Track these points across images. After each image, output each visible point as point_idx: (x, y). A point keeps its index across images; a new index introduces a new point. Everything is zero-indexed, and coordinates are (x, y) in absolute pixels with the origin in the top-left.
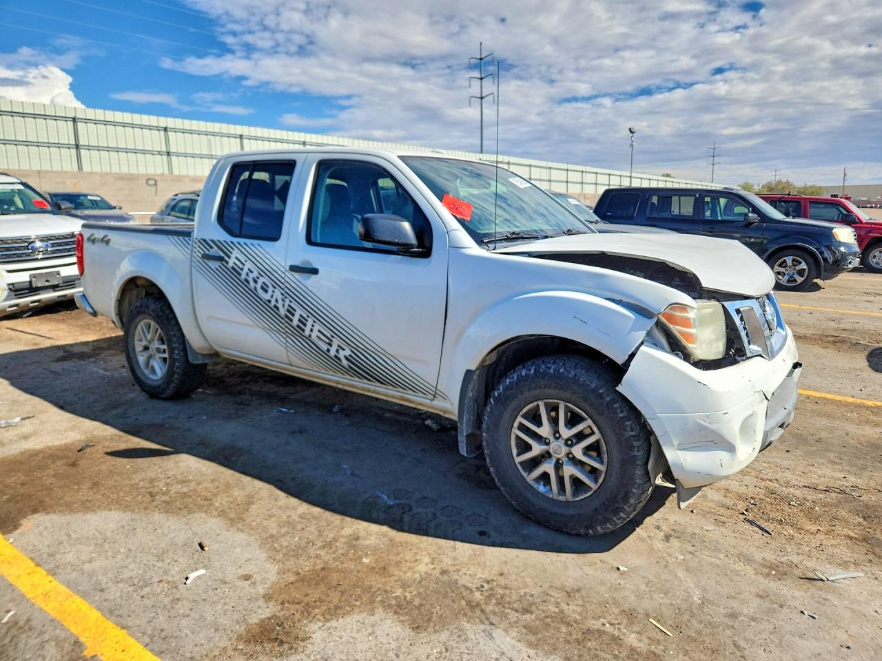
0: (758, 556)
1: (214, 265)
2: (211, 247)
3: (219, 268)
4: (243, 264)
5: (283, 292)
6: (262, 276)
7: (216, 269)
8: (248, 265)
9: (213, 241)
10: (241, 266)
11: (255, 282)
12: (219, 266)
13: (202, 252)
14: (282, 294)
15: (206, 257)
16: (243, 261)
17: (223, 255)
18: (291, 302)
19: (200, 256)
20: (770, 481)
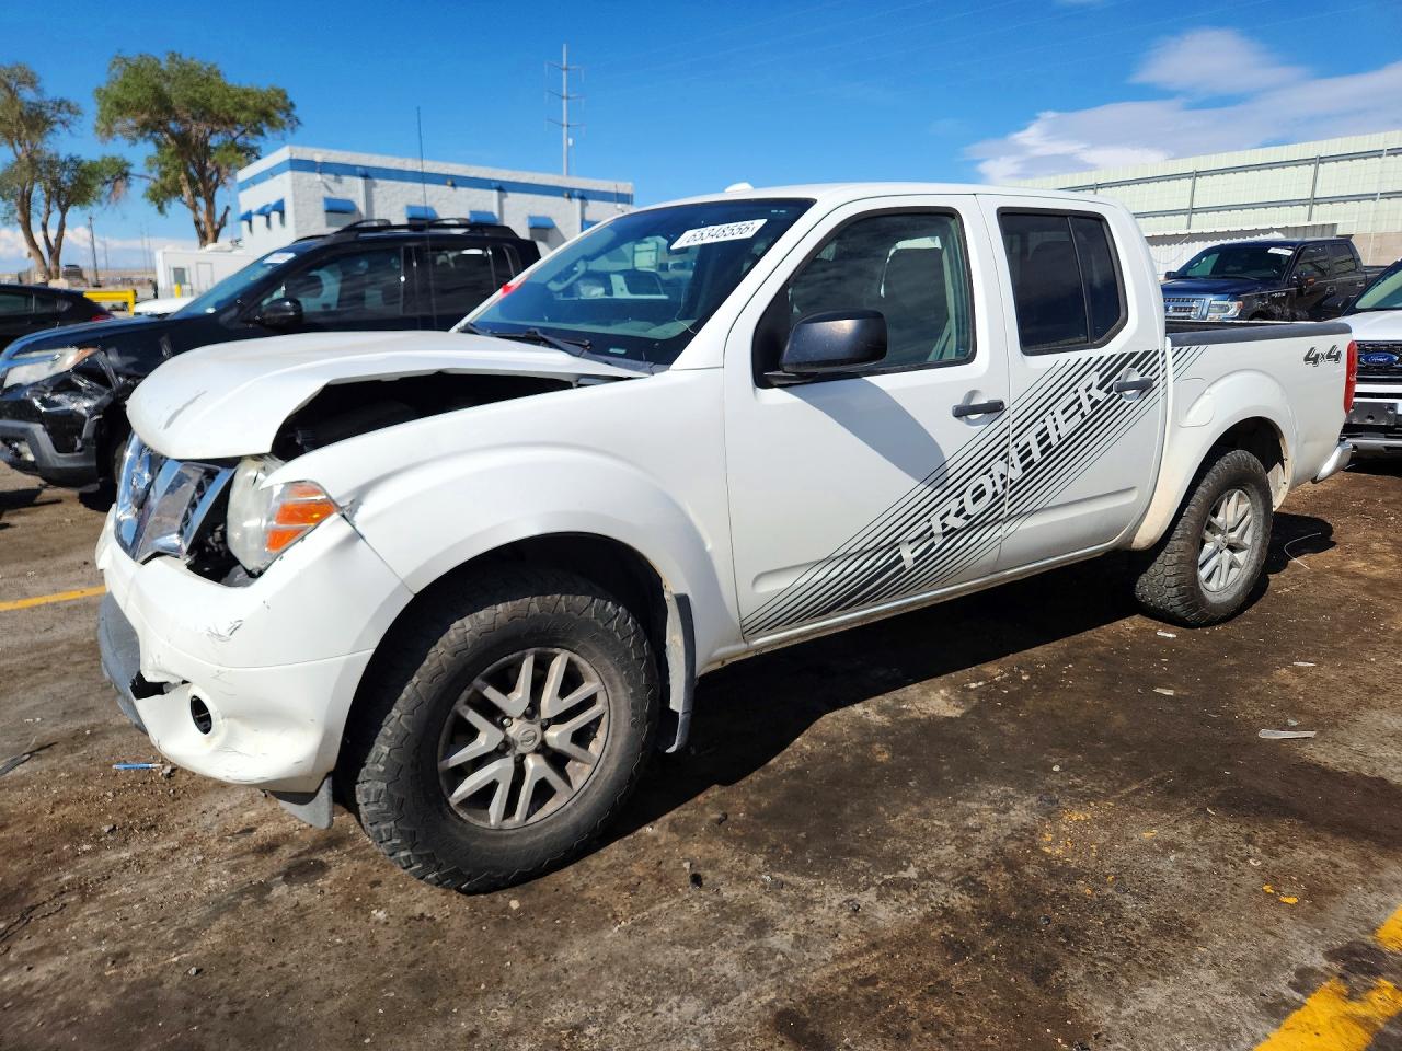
0: (116, 737)
20: (173, 850)
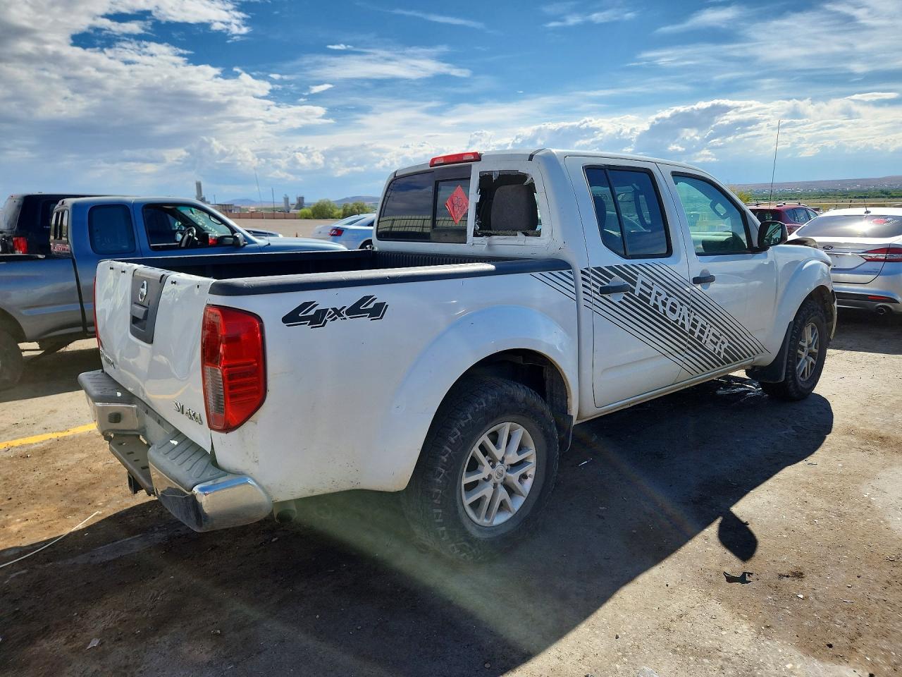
1: (617, 298)
2: (611, 277)
3: (623, 301)
4: (651, 289)
5: (689, 307)
6: (670, 296)
7: (620, 302)
8: (656, 288)
9: (611, 268)
10: (648, 291)
11: (664, 304)
12: (624, 298)
13: (600, 286)
14: (689, 310)
15: (604, 290)
16: (650, 284)
17: (626, 283)
18: (695, 314)
19: (598, 291)
